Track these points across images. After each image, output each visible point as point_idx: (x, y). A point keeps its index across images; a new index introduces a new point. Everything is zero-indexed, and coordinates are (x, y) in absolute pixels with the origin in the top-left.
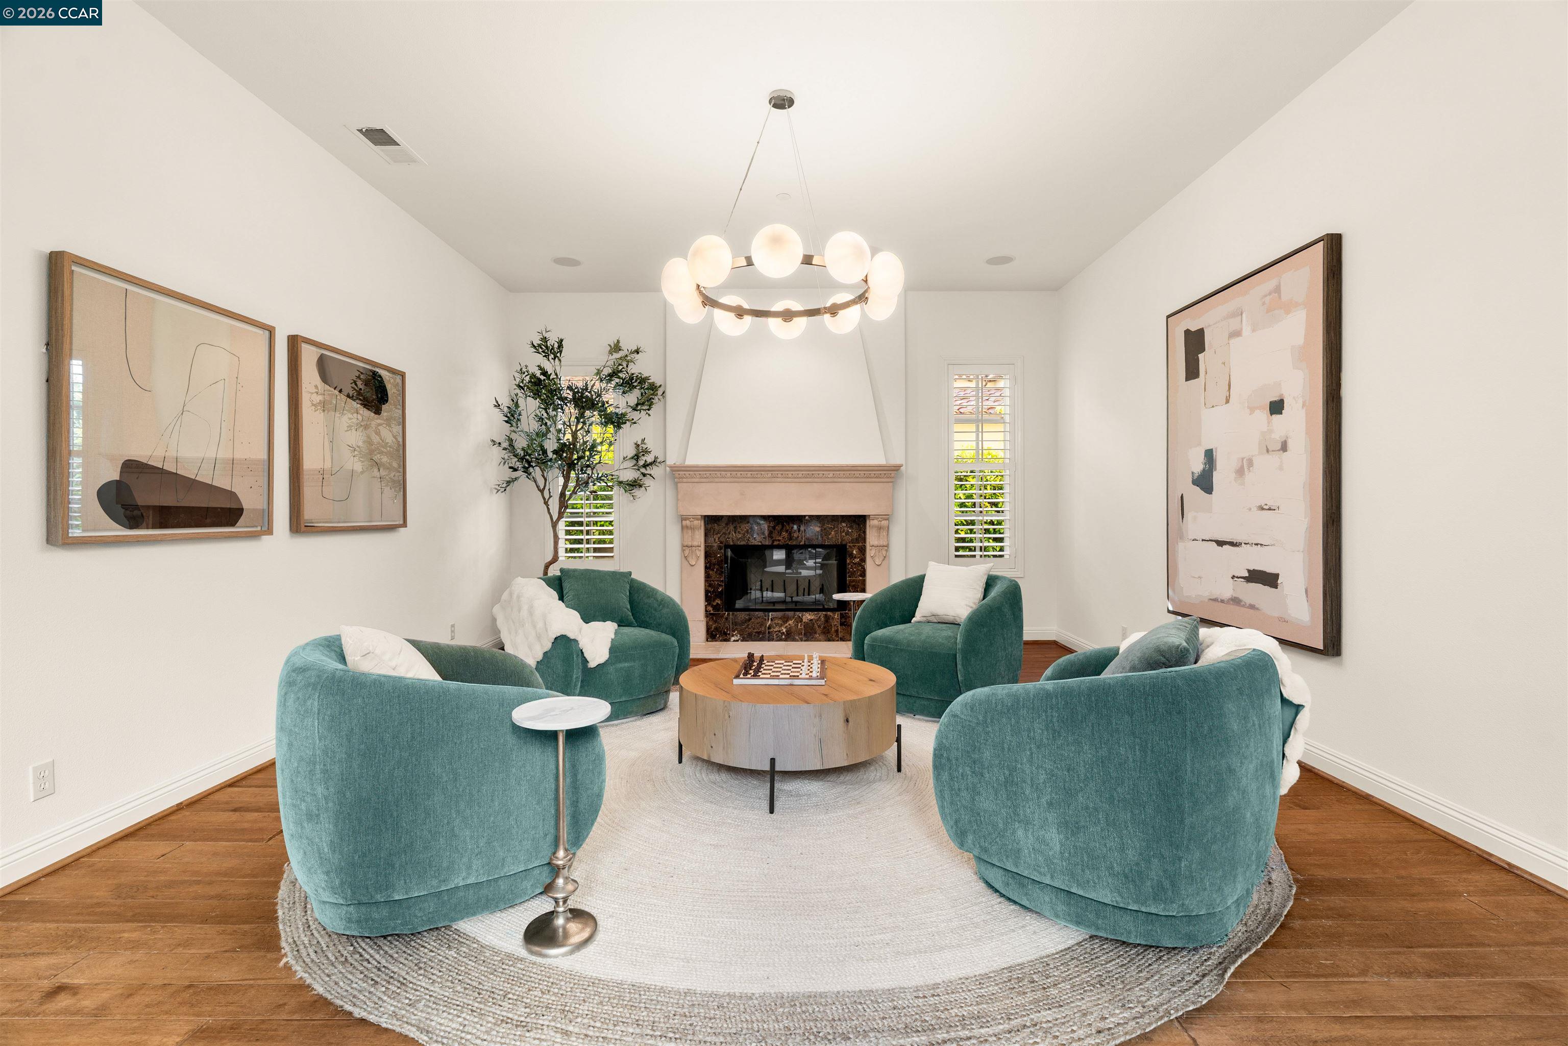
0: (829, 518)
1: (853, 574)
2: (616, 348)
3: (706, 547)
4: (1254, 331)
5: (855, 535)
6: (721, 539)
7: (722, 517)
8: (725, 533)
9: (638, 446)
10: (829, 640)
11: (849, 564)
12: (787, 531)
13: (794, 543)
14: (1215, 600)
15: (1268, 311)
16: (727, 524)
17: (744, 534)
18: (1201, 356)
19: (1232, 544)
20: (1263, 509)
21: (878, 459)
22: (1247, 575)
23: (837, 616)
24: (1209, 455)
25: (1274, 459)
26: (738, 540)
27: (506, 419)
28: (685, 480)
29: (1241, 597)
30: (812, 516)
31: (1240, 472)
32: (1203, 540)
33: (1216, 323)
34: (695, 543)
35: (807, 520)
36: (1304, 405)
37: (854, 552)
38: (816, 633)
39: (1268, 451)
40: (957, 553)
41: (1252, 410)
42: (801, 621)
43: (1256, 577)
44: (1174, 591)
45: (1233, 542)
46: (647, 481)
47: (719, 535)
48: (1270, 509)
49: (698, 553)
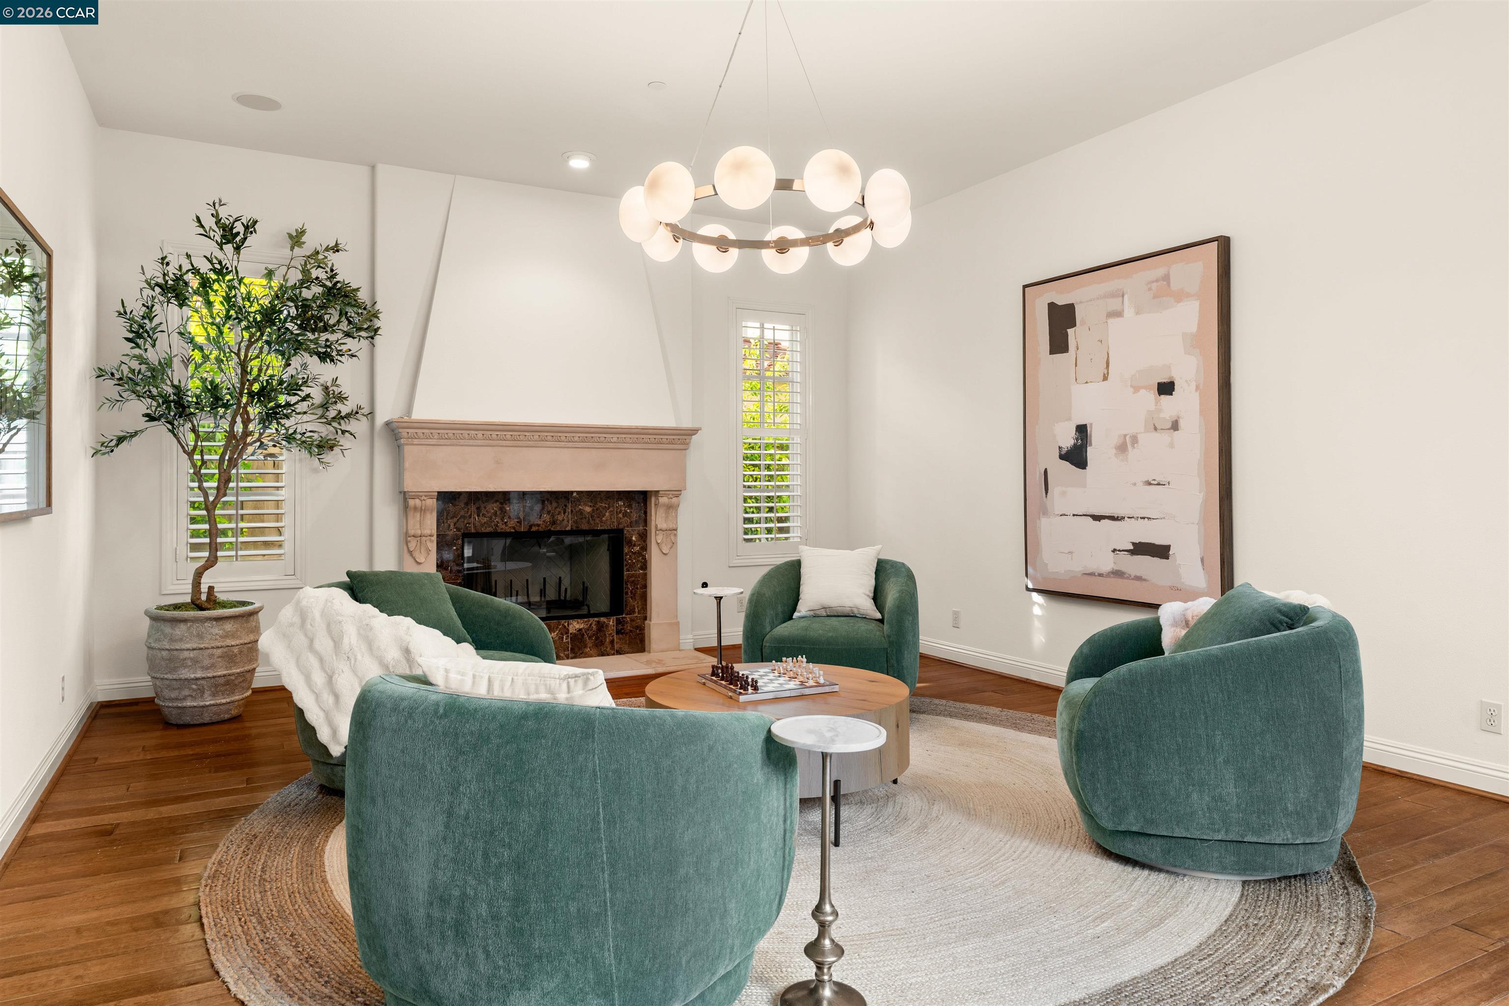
0: (602, 495)
1: (632, 566)
2: (296, 239)
3: (438, 536)
4: (1137, 313)
5: (634, 516)
6: (457, 525)
7: (460, 494)
8: (463, 517)
9: (327, 388)
10: (603, 655)
11: (627, 554)
12: (549, 512)
13: (558, 529)
14: (1092, 574)
15: (1155, 297)
16: (467, 504)
17: (491, 518)
18: (1070, 331)
19: (1112, 518)
20: (1150, 484)
21: (666, 420)
22: (1132, 547)
23: (612, 622)
24: (1082, 430)
25: (1165, 437)
26: (482, 525)
27: (131, 336)
28: (416, 441)
29: (1123, 569)
30: (582, 492)
31: (1122, 448)
32: (1074, 515)
33: (1091, 300)
34: (427, 532)
35: (575, 498)
36: (1197, 388)
37: (634, 538)
38: (586, 647)
39: (1156, 429)
40: (746, 537)
41: (1136, 389)
42: (567, 633)
43: (1141, 549)
44: (1035, 569)
45: (1114, 517)
46: (345, 441)
47: (455, 520)
48: (1159, 484)
49: (429, 544)
